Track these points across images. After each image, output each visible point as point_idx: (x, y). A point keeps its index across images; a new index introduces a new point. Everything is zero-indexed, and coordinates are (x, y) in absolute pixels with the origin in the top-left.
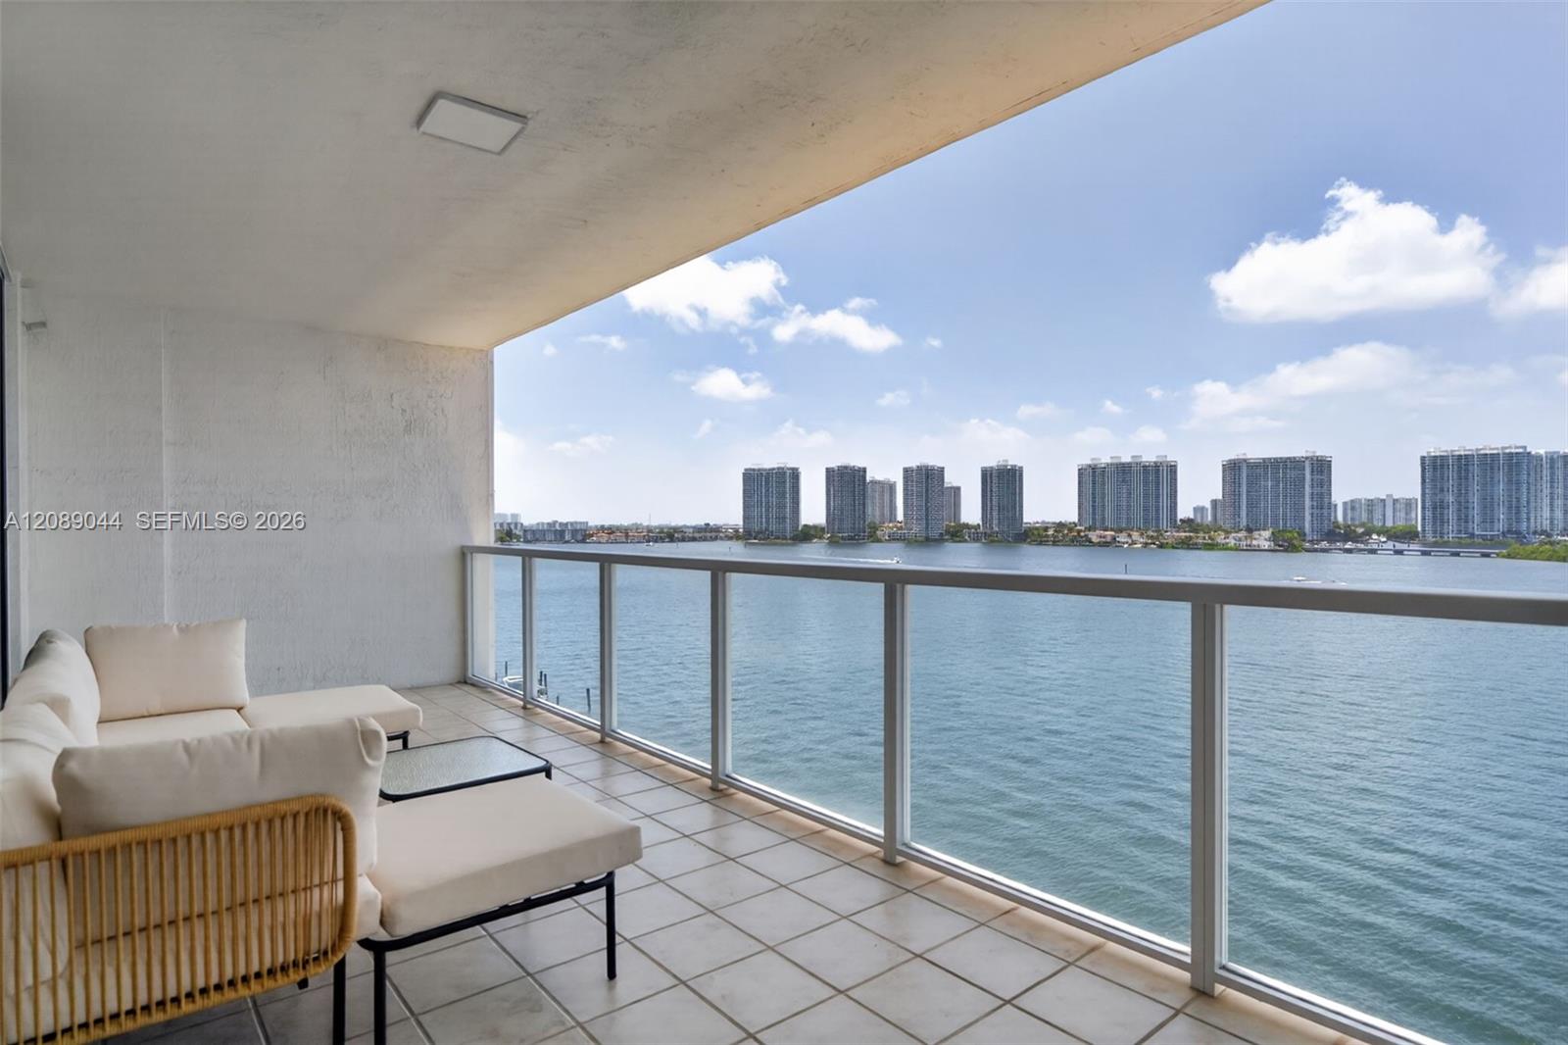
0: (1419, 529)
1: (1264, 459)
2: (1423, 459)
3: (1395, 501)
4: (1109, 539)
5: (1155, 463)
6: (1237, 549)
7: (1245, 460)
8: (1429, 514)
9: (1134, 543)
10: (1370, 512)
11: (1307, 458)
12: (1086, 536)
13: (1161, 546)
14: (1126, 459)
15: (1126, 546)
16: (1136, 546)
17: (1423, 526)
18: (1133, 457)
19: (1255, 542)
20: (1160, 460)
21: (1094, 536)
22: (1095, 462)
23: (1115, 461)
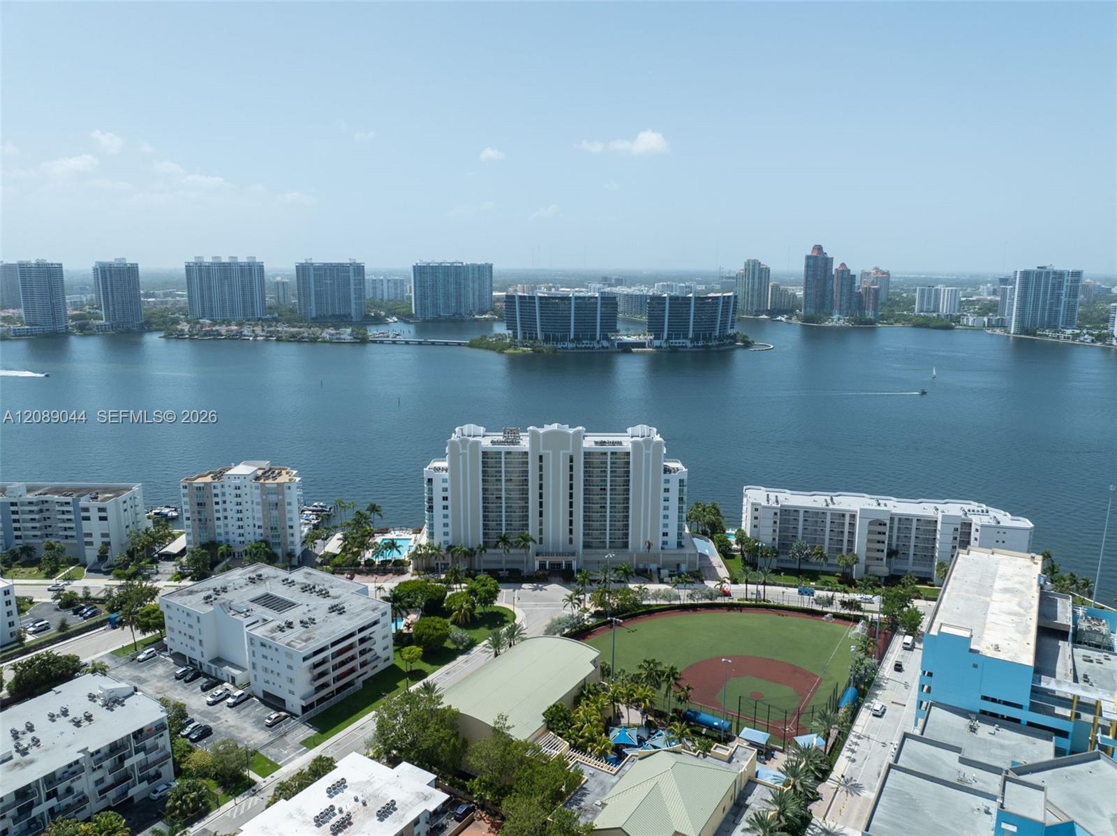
0: (413, 312)
1: (324, 264)
2: (414, 267)
3: (388, 281)
4: (234, 333)
5: (249, 263)
6: (330, 342)
7: (312, 264)
8: (418, 302)
9: (256, 336)
10: (374, 288)
11: (351, 264)
12: (217, 330)
13: (279, 340)
14: (225, 260)
15: (251, 339)
16: (259, 338)
17: (416, 310)
18: (230, 257)
19: (342, 337)
20: (251, 260)
21: (223, 329)
22: (200, 260)
23: (217, 261)
